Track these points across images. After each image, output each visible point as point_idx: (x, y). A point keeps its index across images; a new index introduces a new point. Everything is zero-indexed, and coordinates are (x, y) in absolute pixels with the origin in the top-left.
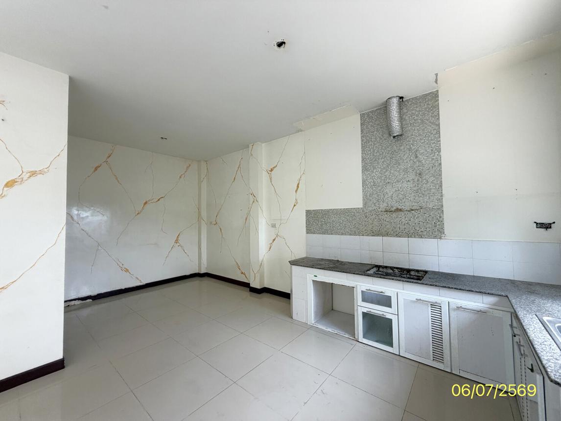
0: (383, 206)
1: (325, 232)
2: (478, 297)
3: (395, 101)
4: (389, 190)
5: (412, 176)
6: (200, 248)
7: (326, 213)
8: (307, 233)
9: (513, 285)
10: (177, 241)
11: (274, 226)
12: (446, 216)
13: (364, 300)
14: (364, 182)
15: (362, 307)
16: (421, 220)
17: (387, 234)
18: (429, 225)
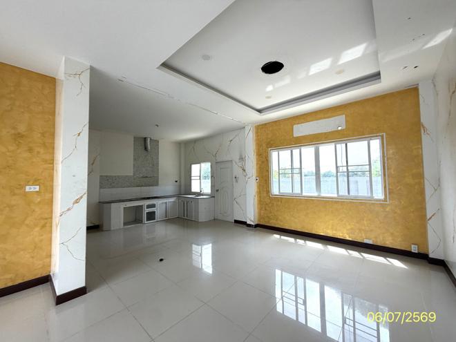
0: (141, 175)
1: (113, 187)
3: (149, 139)
4: (144, 170)
5: (151, 165)
7: (114, 177)
8: (101, 188)
13: (147, 208)
14: (134, 165)
16: (153, 181)
17: (142, 186)
18: (155, 182)
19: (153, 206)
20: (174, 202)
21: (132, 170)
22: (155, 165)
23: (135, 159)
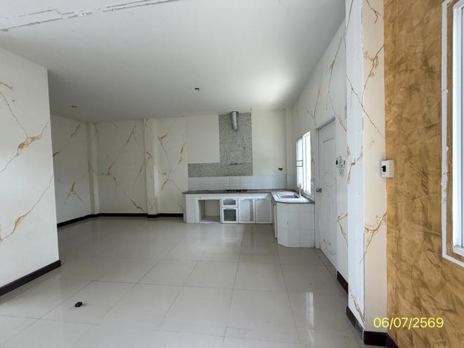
0: (230, 162)
1: (200, 176)
2: (263, 194)
3: (235, 113)
4: (232, 155)
5: (241, 148)
6: (92, 195)
7: (200, 166)
8: (189, 176)
9: (273, 190)
10: (72, 190)
11: (165, 174)
12: (254, 166)
13: (224, 204)
14: (220, 150)
15: (223, 207)
16: (245, 168)
17: (231, 175)
18: (247, 170)
19: (233, 203)
20: (264, 199)
21: (219, 156)
22: (247, 148)
23: (221, 143)
